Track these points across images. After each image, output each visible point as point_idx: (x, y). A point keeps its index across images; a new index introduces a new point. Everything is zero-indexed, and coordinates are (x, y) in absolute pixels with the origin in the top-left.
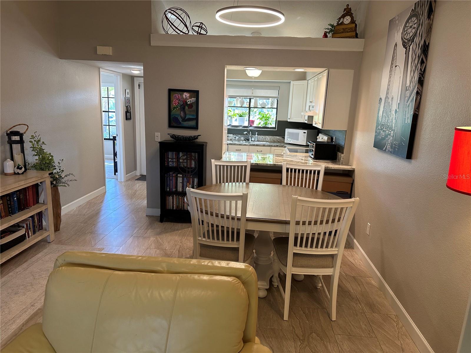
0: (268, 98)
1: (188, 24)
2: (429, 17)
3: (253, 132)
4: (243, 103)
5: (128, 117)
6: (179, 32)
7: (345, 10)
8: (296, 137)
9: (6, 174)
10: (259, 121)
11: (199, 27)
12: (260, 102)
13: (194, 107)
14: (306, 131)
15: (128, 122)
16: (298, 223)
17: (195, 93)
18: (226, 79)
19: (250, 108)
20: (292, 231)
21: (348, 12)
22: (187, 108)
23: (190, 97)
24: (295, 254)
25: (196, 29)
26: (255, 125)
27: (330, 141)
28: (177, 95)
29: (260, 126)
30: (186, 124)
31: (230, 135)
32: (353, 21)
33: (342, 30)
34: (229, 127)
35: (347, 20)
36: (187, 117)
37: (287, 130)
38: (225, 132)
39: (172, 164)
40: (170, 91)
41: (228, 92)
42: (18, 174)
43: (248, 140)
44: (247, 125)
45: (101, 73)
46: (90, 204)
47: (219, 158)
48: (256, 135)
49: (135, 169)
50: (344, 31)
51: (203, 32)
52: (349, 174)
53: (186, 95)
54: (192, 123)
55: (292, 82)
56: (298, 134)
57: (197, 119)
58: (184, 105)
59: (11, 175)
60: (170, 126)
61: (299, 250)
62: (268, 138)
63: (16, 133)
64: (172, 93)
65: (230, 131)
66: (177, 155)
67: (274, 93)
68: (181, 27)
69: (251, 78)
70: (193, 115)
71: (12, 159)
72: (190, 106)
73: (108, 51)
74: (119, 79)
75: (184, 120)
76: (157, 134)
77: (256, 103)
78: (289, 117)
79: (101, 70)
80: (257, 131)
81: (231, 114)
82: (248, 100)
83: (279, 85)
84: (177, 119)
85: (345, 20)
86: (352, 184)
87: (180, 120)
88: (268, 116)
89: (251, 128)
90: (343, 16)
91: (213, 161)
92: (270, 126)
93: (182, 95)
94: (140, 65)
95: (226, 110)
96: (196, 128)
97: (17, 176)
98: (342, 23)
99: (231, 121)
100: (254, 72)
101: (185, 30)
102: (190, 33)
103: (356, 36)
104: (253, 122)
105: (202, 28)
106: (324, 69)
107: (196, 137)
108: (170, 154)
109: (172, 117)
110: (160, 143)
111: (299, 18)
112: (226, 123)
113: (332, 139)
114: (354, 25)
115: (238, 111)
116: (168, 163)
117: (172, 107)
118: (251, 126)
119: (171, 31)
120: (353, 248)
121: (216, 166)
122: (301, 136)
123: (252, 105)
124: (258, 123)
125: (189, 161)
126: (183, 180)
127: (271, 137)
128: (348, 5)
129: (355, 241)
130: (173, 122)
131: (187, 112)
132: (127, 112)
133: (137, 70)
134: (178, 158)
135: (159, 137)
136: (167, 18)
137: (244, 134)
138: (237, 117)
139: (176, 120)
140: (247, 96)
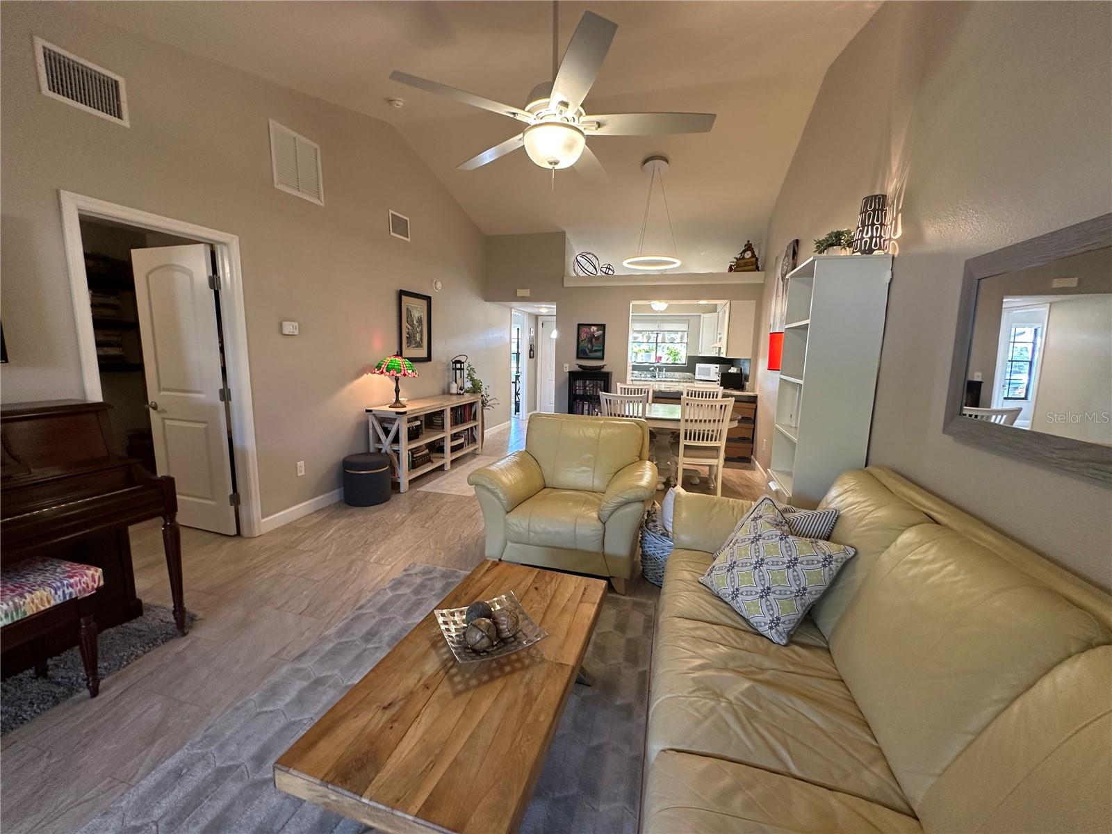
0: (677, 332)
1: (597, 266)
2: (793, 258)
3: (661, 369)
4: (649, 338)
5: (532, 355)
6: (589, 273)
7: (746, 245)
8: (708, 372)
9: (451, 394)
10: (667, 357)
11: (607, 268)
12: (668, 336)
13: (601, 339)
14: (718, 366)
15: (530, 360)
16: (687, 421)
17: (602, 327)
18: (631, 314)
19: (657, 343)
20: (682, 428)
21: (749, 247)
22: (594, 340)
23: (598, 330)
24: (686, 447)
25: (604, 270)
26: (663, 361)
27: (739, 372)
28: (586, 329)
29: (668, 362)
30: (593, 355)
31: (634, 372)
32: (753, 255)
33: (743, 264)
34: (634, 364)
35: (748, 255)
36: (594, 348)
37: (698, 366)
38: (629, 368)
39: (579, 392)
40: (579, 325)
41: (634, 326)
42: (460, 394)
43: (655, 377)
44: (654, 361)
45: (513, 312)
46: (499, 433)
47: (624, 382)
48: (664, 372)
49: (536, 409)
50: (746, 264)
51: (610, 272)
52: (753, 400)
53: (593, 329)
54: (599, 354)
55: (702, 315)
56: (709, 369)
57: (603, 350)
58: (592, 338)
59: (455, 394)
60: (578, 357)
61: (688, 443)
62: (677, 374)
63: (460, 362)
64: (581, 327)
65: (634, 368)
66: (584, 383)
67: (684, 327)
68: (591, 269)
69: (657, 312)
70: (600, 347)
71: (456, 382)
72: (597, 338)
73: (526, 293)
74: (526, 317)
75: (591, 351)
76: (565, 365)
77: (664, 338)
78: (700, 351)
79: (513, 310)
80: (665, 367)
81: (636, 350)
82: (655, 335)
83: (688, 318)
84: (585, 350)
85: (746, 255)
86: (756, 410)
87: (588, 352)
88: (677, 351)
89: (658, 364)
90: (744, 251)
91: (618, 384)
92: (679, 362)
93: (590, 329)
94: (553, 305)
95: (630, 345)
96: (602, 358)
97: (459, 396)
98: (743, 258)
99: (636, 357)
100: (659, 306)
101: (594, 272)
102: (599, 274)
103: (757, 269)
104: (660, 358)
105: (609, 269)
106: (726, 301)
107: (603, 367)
108: (578, 383)
109: (580, 349)
110: (569, 372)
111: (703, 254)
112: (631, 360)
113: (741, 370)
114: (754, 259)
115: (646, 347)
116: (576, 391)
117: (580, 340)
118: (658, 362)
119: (581, 274)
120: (754, 470)
121: (621, 388)
122: (714, 370)
123: (659, 340)
124: (666, 359)
125: (595, 389)
126: (589, 407)
127: (680, 373)
128: (749, 241)
129: (756, 462)
130: (581, 354)
131: (594, 344)
132: (531, 350)
133: (547, 309)
134: (585, 387)
135: (567, 368)
136: (577, 261)
137: (650, 371)
138: (643, 353)
139: (584, 352)
140: (653, 331)
